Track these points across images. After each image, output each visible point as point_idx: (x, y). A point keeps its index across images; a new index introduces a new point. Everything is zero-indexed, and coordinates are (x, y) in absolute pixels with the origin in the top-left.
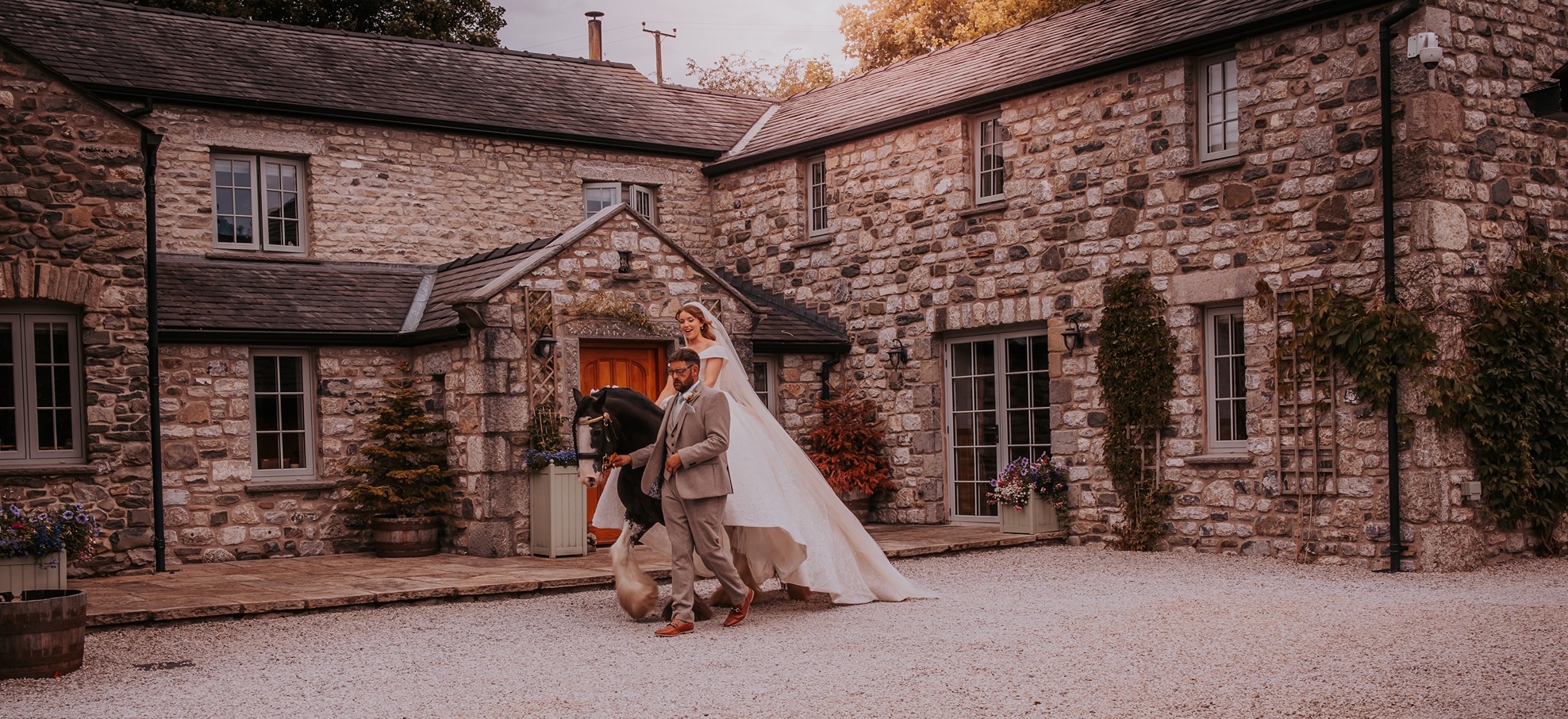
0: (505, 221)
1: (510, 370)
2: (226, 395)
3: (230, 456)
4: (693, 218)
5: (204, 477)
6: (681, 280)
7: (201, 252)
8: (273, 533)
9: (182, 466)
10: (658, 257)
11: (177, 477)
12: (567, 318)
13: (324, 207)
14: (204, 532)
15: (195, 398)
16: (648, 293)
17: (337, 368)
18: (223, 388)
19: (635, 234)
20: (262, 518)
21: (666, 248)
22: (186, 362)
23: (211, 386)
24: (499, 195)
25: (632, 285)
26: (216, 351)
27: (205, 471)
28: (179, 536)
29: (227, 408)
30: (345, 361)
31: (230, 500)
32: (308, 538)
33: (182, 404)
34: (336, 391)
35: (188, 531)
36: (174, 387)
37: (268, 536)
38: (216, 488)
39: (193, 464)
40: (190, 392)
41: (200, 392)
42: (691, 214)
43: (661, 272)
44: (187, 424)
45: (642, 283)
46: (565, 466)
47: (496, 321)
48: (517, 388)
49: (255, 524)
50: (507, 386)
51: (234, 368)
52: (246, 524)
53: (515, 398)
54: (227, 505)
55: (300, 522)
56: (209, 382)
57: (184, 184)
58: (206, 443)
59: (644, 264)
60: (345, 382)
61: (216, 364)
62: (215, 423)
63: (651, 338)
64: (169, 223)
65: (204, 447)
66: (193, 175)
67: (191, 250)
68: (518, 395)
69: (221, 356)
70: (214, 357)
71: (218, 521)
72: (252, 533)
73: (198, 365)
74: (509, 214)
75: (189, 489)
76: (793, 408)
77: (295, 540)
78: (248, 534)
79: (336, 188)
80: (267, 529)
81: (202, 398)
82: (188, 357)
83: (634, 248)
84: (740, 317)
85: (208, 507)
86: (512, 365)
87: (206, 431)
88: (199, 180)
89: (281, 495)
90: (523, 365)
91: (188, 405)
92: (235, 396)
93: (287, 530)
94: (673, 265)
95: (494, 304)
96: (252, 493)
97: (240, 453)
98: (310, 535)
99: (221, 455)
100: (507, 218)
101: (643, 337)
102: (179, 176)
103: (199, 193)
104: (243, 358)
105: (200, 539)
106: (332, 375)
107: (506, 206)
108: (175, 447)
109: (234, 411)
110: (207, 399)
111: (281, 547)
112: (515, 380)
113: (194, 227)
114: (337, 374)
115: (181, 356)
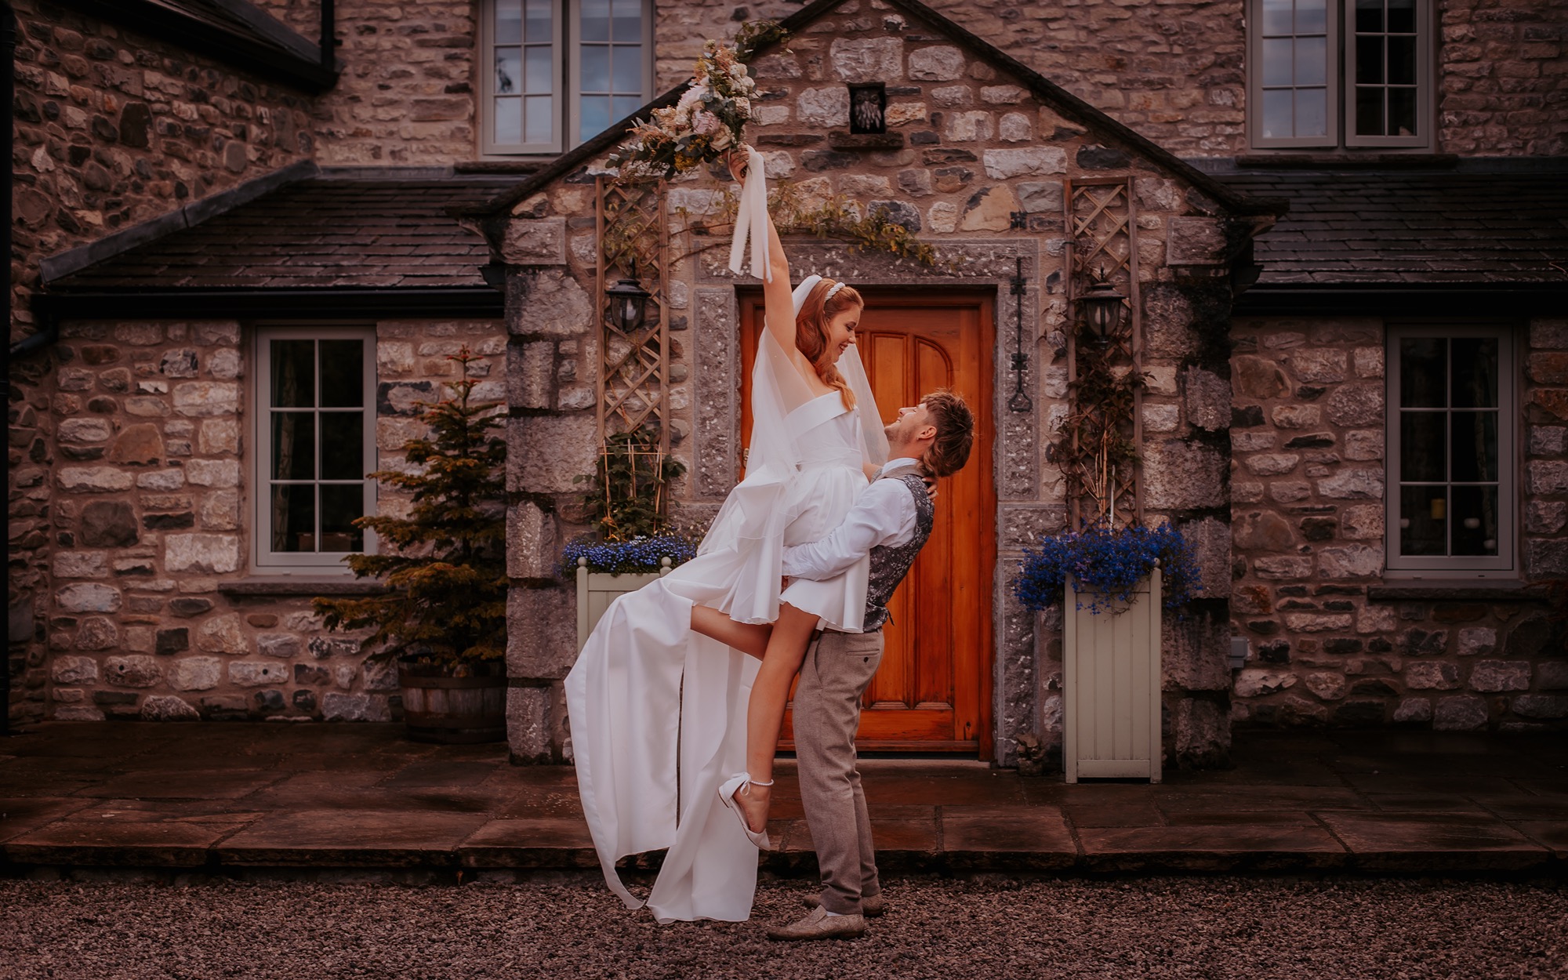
0: (1057, 65)
1: (558, 358)
2: (192, 413)
3: (198, 526)
4: (1524, 27)
5: (147, 563)
6: (1022, 143)
7: (448, 161)
8: (272, 675)
9: (110, 541)
10: (957, 92)
11: (98, 561)
12: (706, 241)
13: (676, 66)
14: (142, 663)
15: (139, 418)
16: (926, 176)
17: (409, 361)
18: (188, 399)
19: (893, 42)
20: (253, 644)
21: (979, 69)
22: (124, 352)
23: (168, 396)
24: (1043, 14)
25: (878, 158)
26: (176, 331)
27: (150, 552)
28: (102, 669)
29: (195, 439)
30: (426, 347)
31: (194, 609)
32: (339, 688)
33: (116, 429)
34: (405, 405)
35: (115, 660)
36: (100, 397)
37: (261, 679)
38: (169, 584)
39: (129, 539)
40: (131, 408)
41: (146, 407)
42: (1518, 18)
43: (963, 127)
44: (123, 466)
45: (909, 153)
46: (615, 574)
47: (529, 253)
48: (573, 398)
49: (242, 655)
50: (553, 392)
51: (209, 363)
52: (221, 653)
53: (570, 421)
54: (191, 616)
55: (324, 655)
56: (164, 388)
57: (423, 44)
58: (153, 500)
59: (918, 110)
60: (424, 387)
61: (176, 356)
62: (173, 464)
63: (930, 280)
64: (395, 114)
65: (148, 509)
66: (440, 28)
67: (430, 160)
68: (577, 412)
69: (185, 340)
70: (175, 343)
71: (172, 645)
72: (232, 671)
73: (146, 358)
74: (1066, 51)
75: (120, 584)
76: (1555, 446)
77: (314, 689)
78: (225, 673)
79: (701, 30)
80: (262, 665)
81: (150, 418)
82: (127, 344)
83: (891, 71)
84: (1190, 225)
85: (153, 617)
86: (564, 347)
87: (155, 479)
88: (448, 35)
89: (292, 602)
90: (592, 349)
91: (124, 430)
92: (210, 414)
93: (300, 669)
94: (1000, 109)
95: (522, 216)
96: (237, 597)
97: (214, 521)
98: (344, 681)
99: (183, 522)
100: (1061, 59)
101: (908, 279)
102: (415, 31)
103: (449, 58)
104: (227, 344)
105: (135, 677)
106: (400, 375)
107: (1061, 35)
108: (99, 506)
109: (207, 442)
110: (160, 420)
111: (287, 700)
112: (571, 381)
113: (438, 120)
114: (408, 372)
115: (115, 341)
